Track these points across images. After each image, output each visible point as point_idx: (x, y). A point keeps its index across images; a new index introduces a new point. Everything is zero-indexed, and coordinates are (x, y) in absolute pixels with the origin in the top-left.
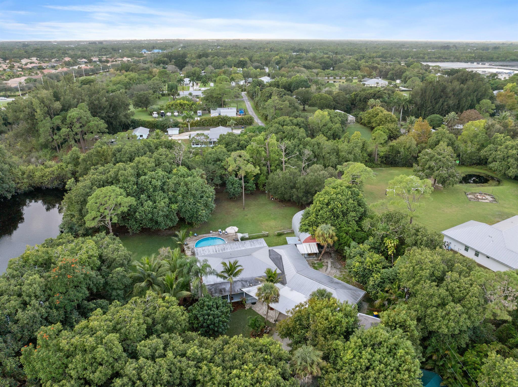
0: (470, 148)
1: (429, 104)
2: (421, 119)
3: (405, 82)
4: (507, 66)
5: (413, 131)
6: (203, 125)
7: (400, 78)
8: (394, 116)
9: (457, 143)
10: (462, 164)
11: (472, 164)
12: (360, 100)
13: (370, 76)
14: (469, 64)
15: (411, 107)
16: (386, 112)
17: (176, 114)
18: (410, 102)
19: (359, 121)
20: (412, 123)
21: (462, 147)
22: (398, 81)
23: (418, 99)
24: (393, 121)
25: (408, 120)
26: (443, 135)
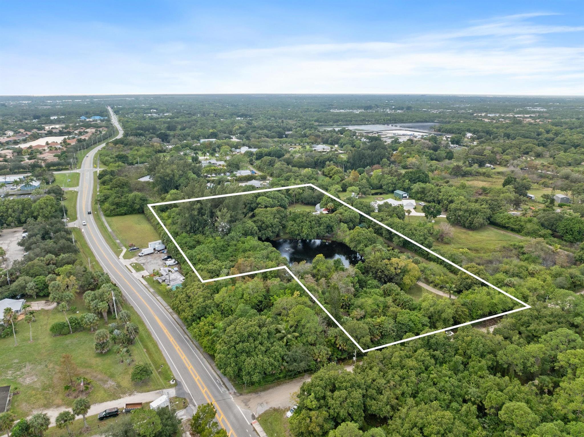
0: (376, 182)
1: (357, 163)
2: (353, 170)
3: (342, 147)
4: (411, 127)
5: (351, 176)
6: (241, 180)
7: (337, 143)
8: (341, 170)
9: (370, 180)
10: (373, 189)
11: (377, 189)
12: (320, 162)
13: (316, 143)
14: (386, 126)
15: (349, 164)
16: (336, 168)
17: (214, 175)
18: (348, 162)
19: (324, 174)
20: (350, 173)
21: (372, 182)
22: (336, 146)
23: (351, 160)
24: (341, 172)
25: (348, 171)
26: (364, 176)
